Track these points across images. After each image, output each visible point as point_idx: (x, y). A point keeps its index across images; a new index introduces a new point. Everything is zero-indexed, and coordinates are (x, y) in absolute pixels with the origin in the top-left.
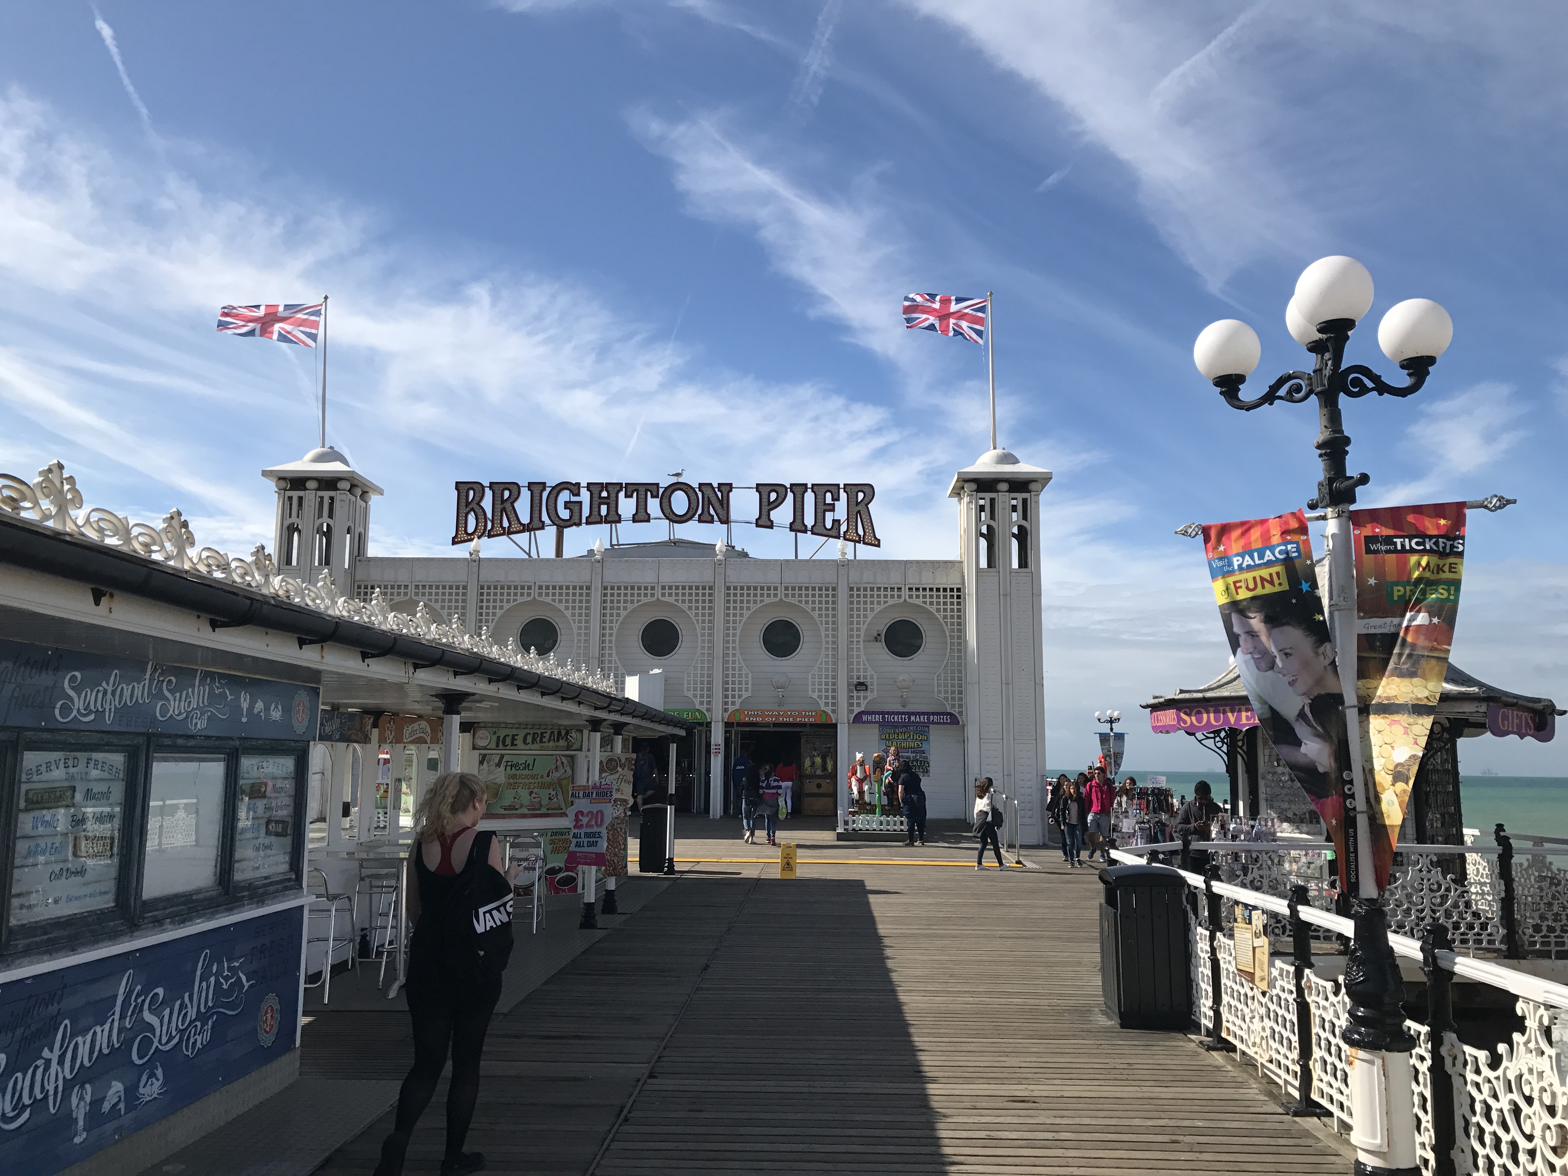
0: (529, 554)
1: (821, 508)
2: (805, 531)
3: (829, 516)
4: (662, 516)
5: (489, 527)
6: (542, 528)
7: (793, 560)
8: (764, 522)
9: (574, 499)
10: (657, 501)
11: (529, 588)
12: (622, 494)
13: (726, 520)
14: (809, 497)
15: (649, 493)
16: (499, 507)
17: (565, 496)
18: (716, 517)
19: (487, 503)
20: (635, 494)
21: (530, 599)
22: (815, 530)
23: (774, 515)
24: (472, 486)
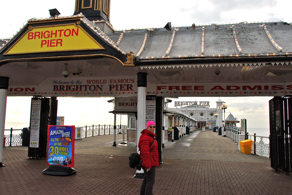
3: (206, 104)
5: (177, 105)
14: (204, 103)
17: (183, 103)
19: (177, 103)
23: (201, 104)
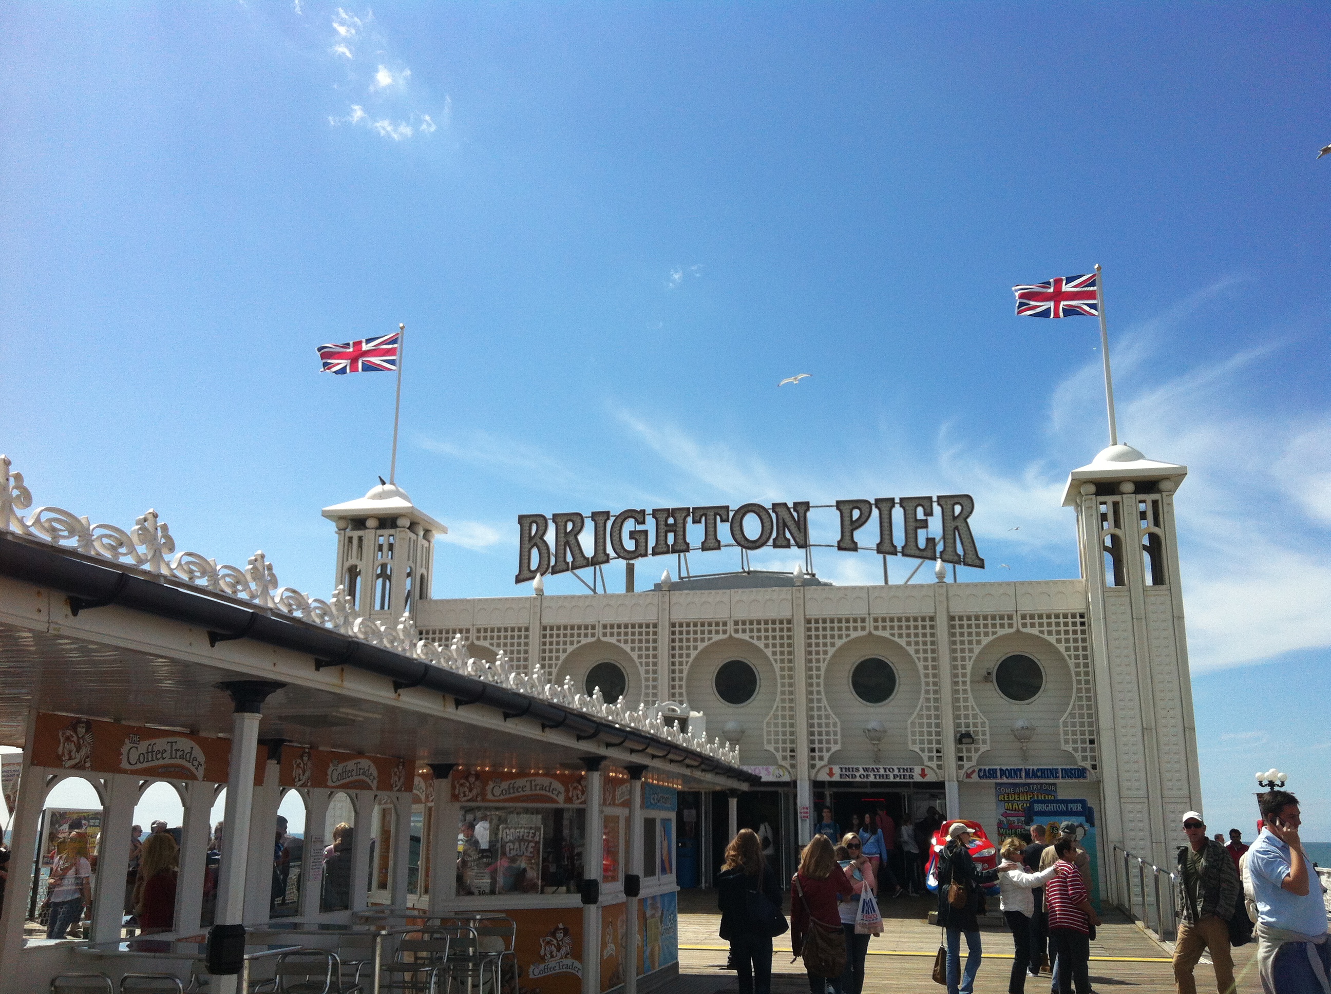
0: (594, 590)
1: (912, 524)
2: (895, 553)
3: (922, 535)
4: (733, 542)
5: (552, 563)
6: (607, 561)
7: (881, 587)
8: (847, 544)
9: (640, 528)
10: (727, 525)
11: (594, 628)
12: (690, 519)
13: (803, 544)
14: (898, 514)
15: (718, 518)
16: (562, 540)
17: (629, 525)
18: (792, 542)
19: (550, 537)
20: (703, 519)
21: (593, 639)
22: (906, 551)
23: (858, 536)
24: (535, 519)
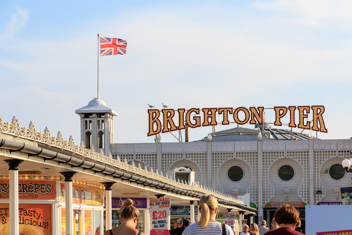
0: (179, 140)
1: (302, 116)
2: (295, 127)
3: (305, 120)
4: (234, 122)
5: (162, 128)
8: (278, 123)
9: (197, 115)
10: (232, 115)
11: (182, 154)
12: (217, 113)
13: (261, 123)
14: (297, 111)
15: (228, 112)
16: (166, 120)
17: (193, 114)
19: (161, 118)
20: (223, 112)
21: (183, 159)
22: (300, 126)
24: (155, 111)
